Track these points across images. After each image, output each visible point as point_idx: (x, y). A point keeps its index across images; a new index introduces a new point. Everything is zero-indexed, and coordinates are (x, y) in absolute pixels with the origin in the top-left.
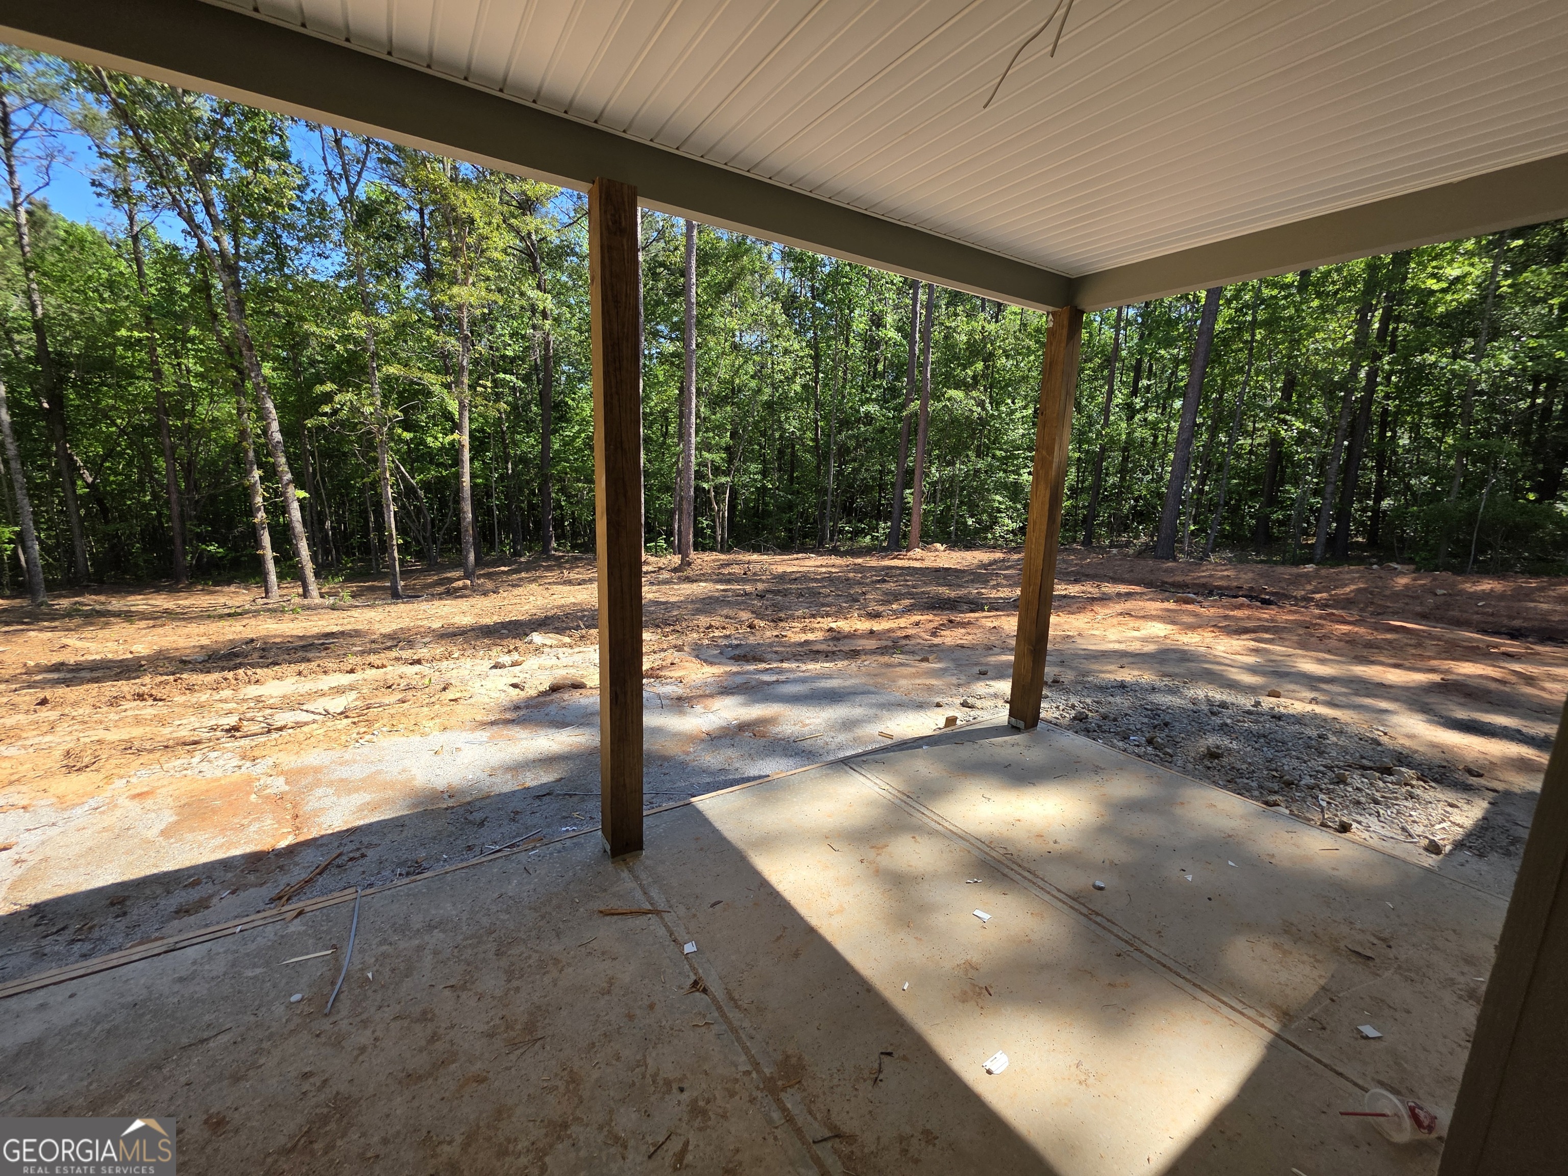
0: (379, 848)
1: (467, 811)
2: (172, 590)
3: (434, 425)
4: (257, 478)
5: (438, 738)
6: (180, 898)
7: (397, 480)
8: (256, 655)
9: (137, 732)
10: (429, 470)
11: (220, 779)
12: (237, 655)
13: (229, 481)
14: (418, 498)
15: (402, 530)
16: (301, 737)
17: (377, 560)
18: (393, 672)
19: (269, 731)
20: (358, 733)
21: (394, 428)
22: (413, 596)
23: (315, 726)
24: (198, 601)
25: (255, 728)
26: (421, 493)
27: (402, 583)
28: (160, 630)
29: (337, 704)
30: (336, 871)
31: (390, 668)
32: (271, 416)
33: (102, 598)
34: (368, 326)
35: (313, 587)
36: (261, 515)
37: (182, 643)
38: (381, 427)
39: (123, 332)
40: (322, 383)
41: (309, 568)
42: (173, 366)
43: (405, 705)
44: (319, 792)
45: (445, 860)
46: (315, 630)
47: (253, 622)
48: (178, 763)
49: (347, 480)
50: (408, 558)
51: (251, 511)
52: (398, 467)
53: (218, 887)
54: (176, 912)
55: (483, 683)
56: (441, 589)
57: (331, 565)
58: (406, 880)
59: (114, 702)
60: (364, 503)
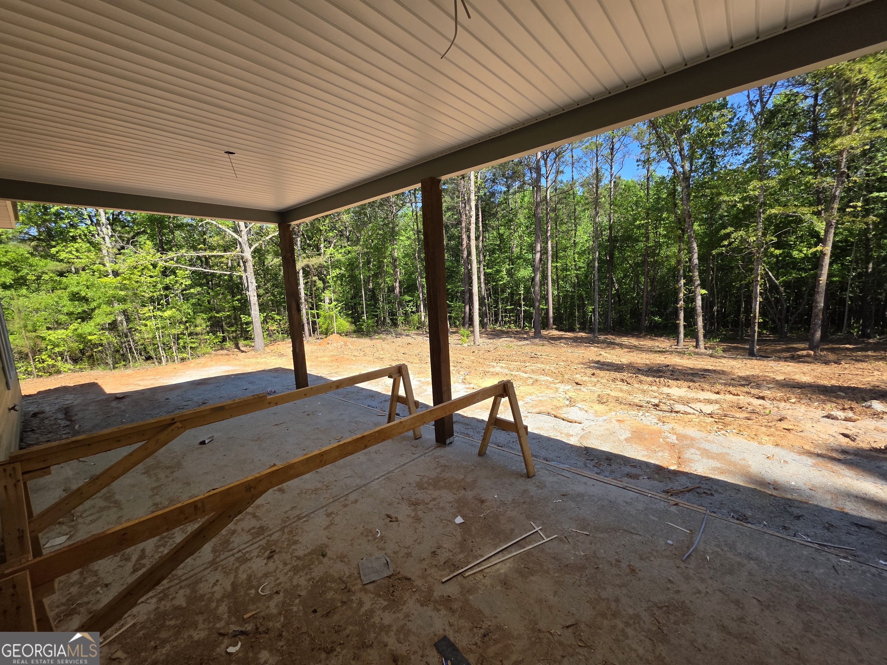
0: (722, 496)
1: (787, 504)
2: (638, 337)
3: (801, 242)
4: (682, 283)
5: (770, 449)
6: (628, 469)
7: (765, 281)
8: (669, 373)
9: (620, 395)
10: (791, 273)
11: (648, 426)
12: (660, 371)
13: (668, 286)
14: (778, 292)
15: (763, 314)
16: (687, 420)
17: (742, 331)
18: (743, 400)
19: (671, 412)
20: (718, 428)
21: (768, 248)
22: (764, 356)
23: (694, 416)
24: (647, 343)
25: (665, 408)
26: (782, 289)
27: (758, 347)
28: (632, 354)
29: (708, 409)
30: (697, 495)
31: (742, 397)
32: (695, 251)
33: (614, 337)
34: (761, 188)
35: (702, 343)
36: (681, 303)
37: (639, 361)
38: (759, 249)
39: (638, 222)
40: (725, 228)
41: (701, 332)
42: (654, 233)
43: (750, 422)
44: (693, 450)
45: (765, 525)
46: (699, 367)
47: (669, 356)
48: (634, 412)
49: (731, 283)
50: (765, 332)
51: (677, 301)
52: (767, 273)
53: (643, 473)
54: (627, 475)
55: (814, 425)
56: (788, 354)
57: (713, 331)
58: (735, 521)
59: (614, 380)
60: (740, 296)
